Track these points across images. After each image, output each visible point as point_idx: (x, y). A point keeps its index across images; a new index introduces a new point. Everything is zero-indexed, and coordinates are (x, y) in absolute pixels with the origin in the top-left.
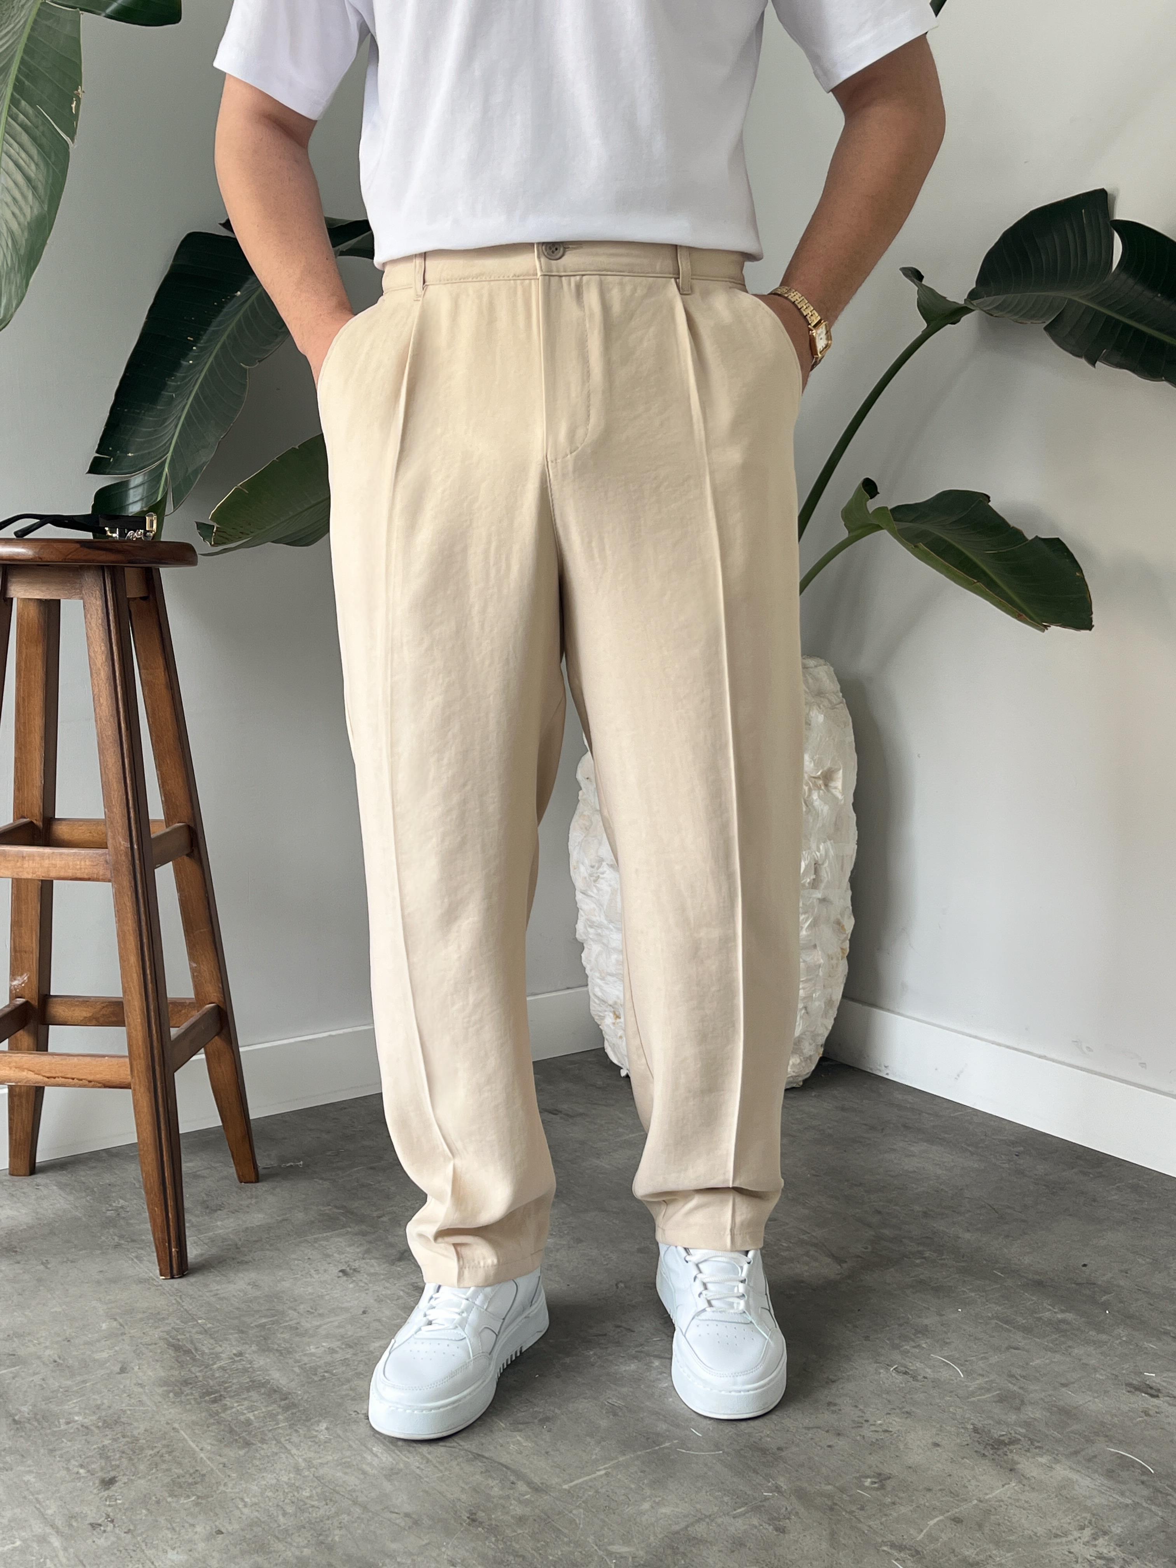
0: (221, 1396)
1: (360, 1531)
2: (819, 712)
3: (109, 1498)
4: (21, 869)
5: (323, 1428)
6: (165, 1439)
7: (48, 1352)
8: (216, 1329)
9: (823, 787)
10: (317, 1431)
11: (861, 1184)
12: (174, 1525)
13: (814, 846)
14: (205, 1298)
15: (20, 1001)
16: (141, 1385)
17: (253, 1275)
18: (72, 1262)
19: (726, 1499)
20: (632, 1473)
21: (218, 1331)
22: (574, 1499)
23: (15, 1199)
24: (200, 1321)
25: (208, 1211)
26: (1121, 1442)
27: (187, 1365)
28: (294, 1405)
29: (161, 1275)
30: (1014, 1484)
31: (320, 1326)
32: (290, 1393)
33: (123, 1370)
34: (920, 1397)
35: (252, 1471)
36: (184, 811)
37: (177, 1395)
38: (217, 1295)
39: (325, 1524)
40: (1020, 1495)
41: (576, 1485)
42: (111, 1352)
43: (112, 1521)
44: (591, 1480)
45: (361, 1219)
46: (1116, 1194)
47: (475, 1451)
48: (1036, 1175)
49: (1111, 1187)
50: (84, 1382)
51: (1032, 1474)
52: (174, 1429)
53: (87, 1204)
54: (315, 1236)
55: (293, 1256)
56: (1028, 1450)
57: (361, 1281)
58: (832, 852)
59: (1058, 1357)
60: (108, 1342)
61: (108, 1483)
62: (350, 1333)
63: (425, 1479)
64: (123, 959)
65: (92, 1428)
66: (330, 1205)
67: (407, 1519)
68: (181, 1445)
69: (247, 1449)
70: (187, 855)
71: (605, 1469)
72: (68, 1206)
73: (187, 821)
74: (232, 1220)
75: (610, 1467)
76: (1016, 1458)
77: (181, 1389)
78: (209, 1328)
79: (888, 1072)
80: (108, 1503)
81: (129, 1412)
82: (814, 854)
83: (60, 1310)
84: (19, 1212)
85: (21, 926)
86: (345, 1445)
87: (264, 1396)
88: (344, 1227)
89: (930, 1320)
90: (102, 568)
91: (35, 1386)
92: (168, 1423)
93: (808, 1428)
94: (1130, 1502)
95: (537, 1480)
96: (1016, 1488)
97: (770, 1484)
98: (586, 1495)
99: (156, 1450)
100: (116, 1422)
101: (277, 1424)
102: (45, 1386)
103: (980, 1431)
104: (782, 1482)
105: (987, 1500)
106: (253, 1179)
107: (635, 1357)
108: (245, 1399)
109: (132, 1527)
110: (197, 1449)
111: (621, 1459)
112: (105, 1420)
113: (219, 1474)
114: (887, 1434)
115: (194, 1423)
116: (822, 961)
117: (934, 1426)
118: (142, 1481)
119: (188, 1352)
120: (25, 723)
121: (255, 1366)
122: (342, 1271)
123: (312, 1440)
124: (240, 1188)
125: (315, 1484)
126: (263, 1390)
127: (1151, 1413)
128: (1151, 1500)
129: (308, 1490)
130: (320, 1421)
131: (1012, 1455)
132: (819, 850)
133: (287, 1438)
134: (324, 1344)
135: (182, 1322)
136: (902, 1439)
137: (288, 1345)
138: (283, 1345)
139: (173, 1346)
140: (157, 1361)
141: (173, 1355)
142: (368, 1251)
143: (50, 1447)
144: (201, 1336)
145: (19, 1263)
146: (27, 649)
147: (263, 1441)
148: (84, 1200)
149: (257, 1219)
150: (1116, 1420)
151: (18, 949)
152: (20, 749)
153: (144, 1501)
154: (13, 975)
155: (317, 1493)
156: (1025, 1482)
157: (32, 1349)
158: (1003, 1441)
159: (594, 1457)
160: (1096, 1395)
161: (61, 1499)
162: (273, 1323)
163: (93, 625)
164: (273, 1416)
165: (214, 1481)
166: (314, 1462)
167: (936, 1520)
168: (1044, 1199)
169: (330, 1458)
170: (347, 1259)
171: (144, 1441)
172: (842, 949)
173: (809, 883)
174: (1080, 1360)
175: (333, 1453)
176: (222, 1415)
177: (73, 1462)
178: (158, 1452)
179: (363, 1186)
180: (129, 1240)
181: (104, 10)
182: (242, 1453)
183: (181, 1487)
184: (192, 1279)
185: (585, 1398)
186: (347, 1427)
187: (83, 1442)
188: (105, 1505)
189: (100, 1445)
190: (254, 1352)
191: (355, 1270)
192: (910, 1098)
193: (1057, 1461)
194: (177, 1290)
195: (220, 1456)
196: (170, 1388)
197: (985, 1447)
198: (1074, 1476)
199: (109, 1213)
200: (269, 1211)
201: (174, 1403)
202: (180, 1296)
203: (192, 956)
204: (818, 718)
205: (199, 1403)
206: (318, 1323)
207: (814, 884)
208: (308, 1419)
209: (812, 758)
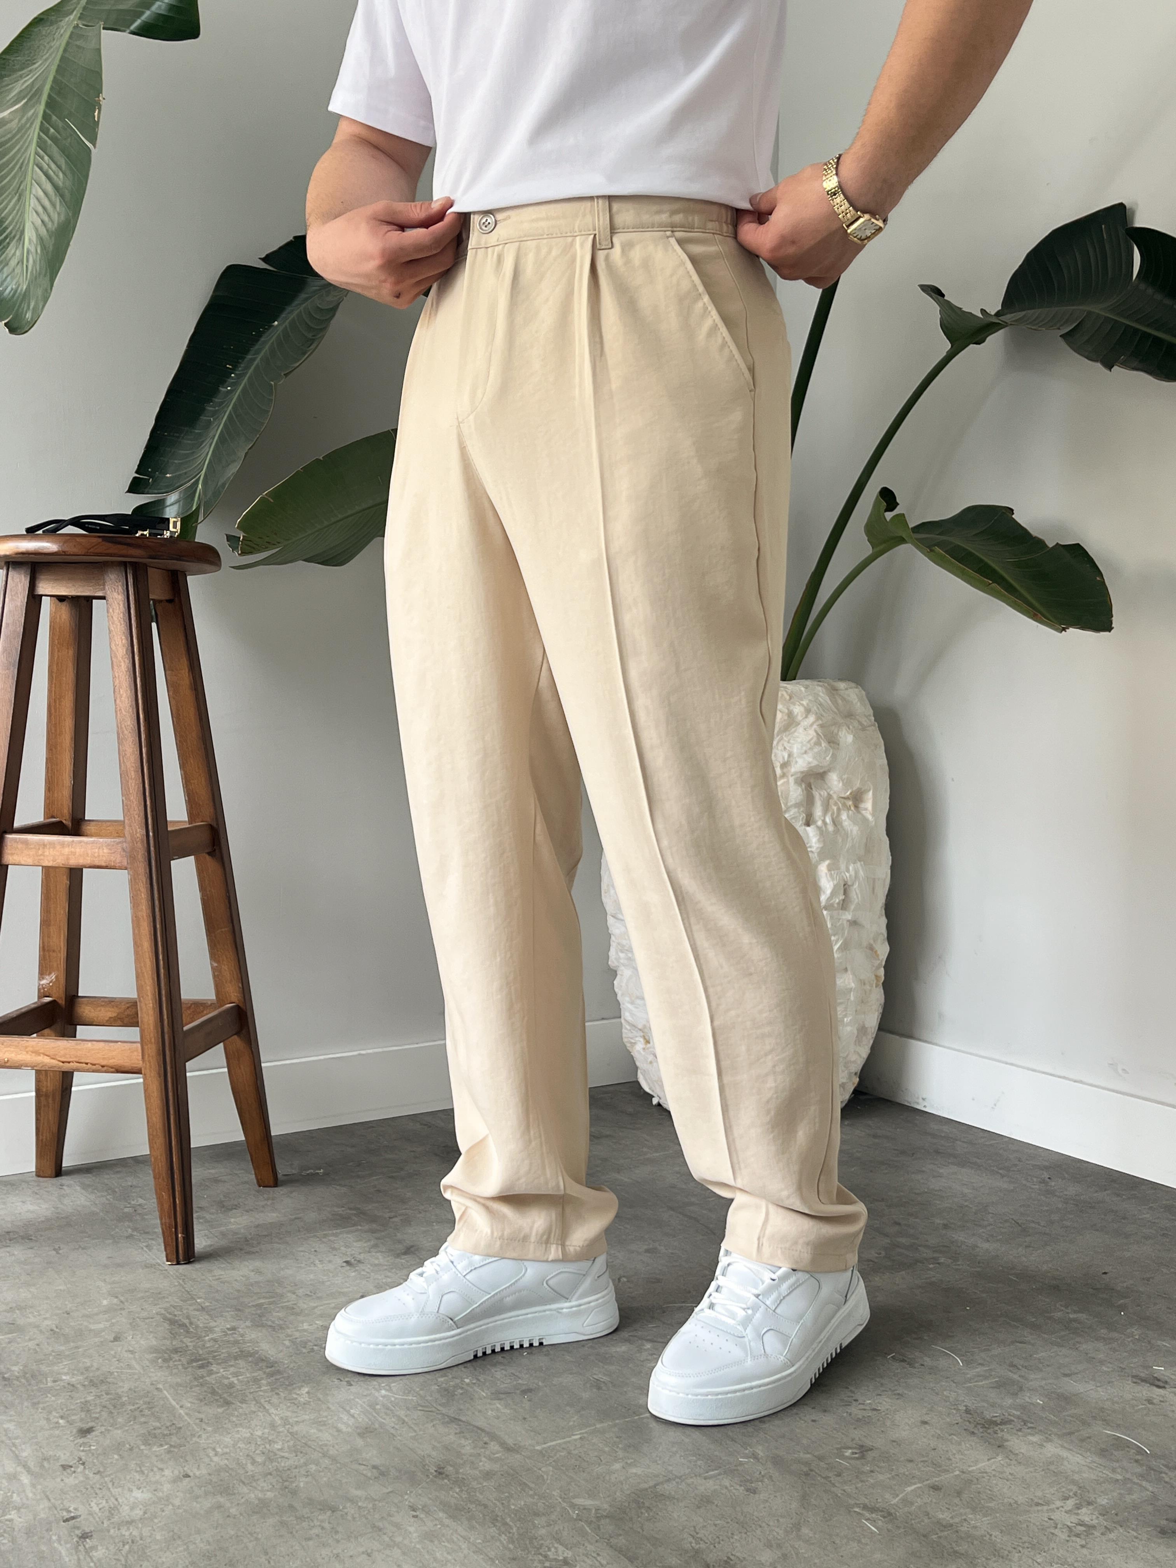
0: (209, 1362)
1: (325, 1479)
2: (848, 733)
3: (84, 1444)
4: (42, 857)
5: (304, 1392)
6: (147, 1397)
7: (46, 1322)
8: (213, 1308)
9: (852, 808)
10: (298, 1394)
11: (883, 1199)
12: (143, 1469)
13: (843, 867)
14: (208, 1282)
15: (48, 999)
16: (132, 1352)
17: (258, 1264)
18: (83, 1249)
19: (699, 1463)
20: (607, 1438)
21: (215, 1309)
22: (546, 1458)
23: (38, 1196)
24: (198, 1300)
25: (223, 1209)
26: (1118, 1426)
27: (180, 1336)
28: (279, 1372)
29: (167, 1261)
30: (1000, 1459)
31: (317, 1307)
32: (276, 1362)
33: (116, 1339)
35: (229, 1426)
36: (207, 812)
37: (165, 1360)
38: (219, 1279)
39: (292, 1472)
40: (1005, 1468)
41: (549, 1447)
42: (108, 1324)
43: (83, 1464)
44: (565, 1443)
45: (373, 1219)
46: (1148, 1213)
47: (453, 1415)
48: (1066, 1195)
49: (1143, 1207)
50: (77, 1347)
51: (1022, 1451)
52: (157, 1389)
53: (107, 1202)
54: (325, 1232)
55: (301, 1249)
56: (1020, 1430)
57: (364, 1270)
58: (862, 874)
59: (1064, 1351)
60: (106, 1316)
61: (85, 1432)
63: (399, 1438)
64: (137, 944)
65: (79, 1386)
66: (343, 1207)
67: (374, 1471)
68: (162, 1402)
69: (226, 1408)
70: (209, 854)
71: (580, 1434)
72: (88, 1204)
73: (209, 820)
74: (245, 1217)
75: (586, 1433)
76: (1007, 1436)
77: (170, 1356)
78: (207, 1306)
79: (926, 1104)
80: (82, 1448)
81: (116, 1374)
82: (843, 874)
83: (65, 1288)
84: (40, 1207)
85: (49, 925)
86: (324, 1406)
87: (250, 1364)
88: (354, 1225)
89: (934, 1315)
90: (125, 564)
91: (29, 1350)
92: (152, 1384)
94: (1119, 1477)
95: (510, 1442)
96: (1002, 1462)
97: (747, 1451)
98: (558, 1456)
99: (136, 1406)
100: (102, 1382)
101: (260, 1387)
102: (38, 1350)
103: (972, 1412)
104: (760, 1451)
105: (970, 1472)
106: (272, 1183)
107: (628, 1340)
108: (232, 1366)
109: (101, 1470)
110: (177, 1407)
111: (598, 1426)
112: (91, 1380)
113: (195, 1427)
114: (875, 1412)
115: (179, 1385)
116: (853, 985)
117: (925, 1407)
118: (119, 1432)
119: (183, 1325)
120: (56, 724)
121: (246, 1339)
122: (347, 1262)
123: (292, 1401)
124: (258, 1191)
125: (288, 1439)
126: (250, 1359)
127: (1155, 1401)
128: (1142, 1476)
129: (281, 1443)
130: (302, 1386)
131: (1002, 1433)
132: (848, 871)
133: (267, 1399)
134: (318, 1322)
135: (182, 1301)
136: (890, 1417)
137: (281, 1322)
138: (277, 1322)
139: (169, 1320)
140: (151, 1332)
141: (168, 1328)
142: (375, 1246)
143: (35, 1401)
144: (197, 1313)
145: (31, 1248)
146: (58, 651)
147: (243, 1401)
148: (104, 1199)
149: (271, 1217)
150: (1116, 1406)
151: (46, 947)
152: (51, 750)
153: (118, 1447)
154: (42, 974)
155: (288, 1446)
156: (1012, 1456)
157: (32, 1320)
158: (996, 1421)
159: (571, 1423)
160: (1098, 1384)
161: (37, 1443)
162: (270, 1303)
163: (115, 619)
164: (256, 1380)
165: (189, 1433)
166: (291, 1421)
167: (913, 1487)
168: (1071, 1216)
169: (307, 1417)
170: (353, 1252)
171: (126, 1398)
172: (876, 976)
173: (838, 904)
174: (1087, 1354)
175: (310, 1413)
176: (207, 1378)
177: (54, 1413)
178: (138, 1408)
179: (379, 1191)
180: (142, 1232)
181: (129, 27)
182: (220, 1410)
183: (156, 1437)
184: (197, 1266)
185: (571, 1374)
186: (329, 1392)
187: (67, 1397)
188: (79, 1450)
189: (83, 1400)
190: (247, 1327)
191: (359, 1261)
192: (945, 1128)
193: (1048, 1440)
194: (181, 1274)
195: (199, 1412)
196: (160, 1355)
197: (976, 1426)
198: (1065, 1454)
199: (126, 1210)
200: (283, 1211)
201: (161, 1367)
202: (184, 1279)
203: (213, 956)
204: (847, 738)
205: (186, 1368)
206: (315, 1305)
207: (844, 905)
208: (291, 1384)
209: (841, 778)
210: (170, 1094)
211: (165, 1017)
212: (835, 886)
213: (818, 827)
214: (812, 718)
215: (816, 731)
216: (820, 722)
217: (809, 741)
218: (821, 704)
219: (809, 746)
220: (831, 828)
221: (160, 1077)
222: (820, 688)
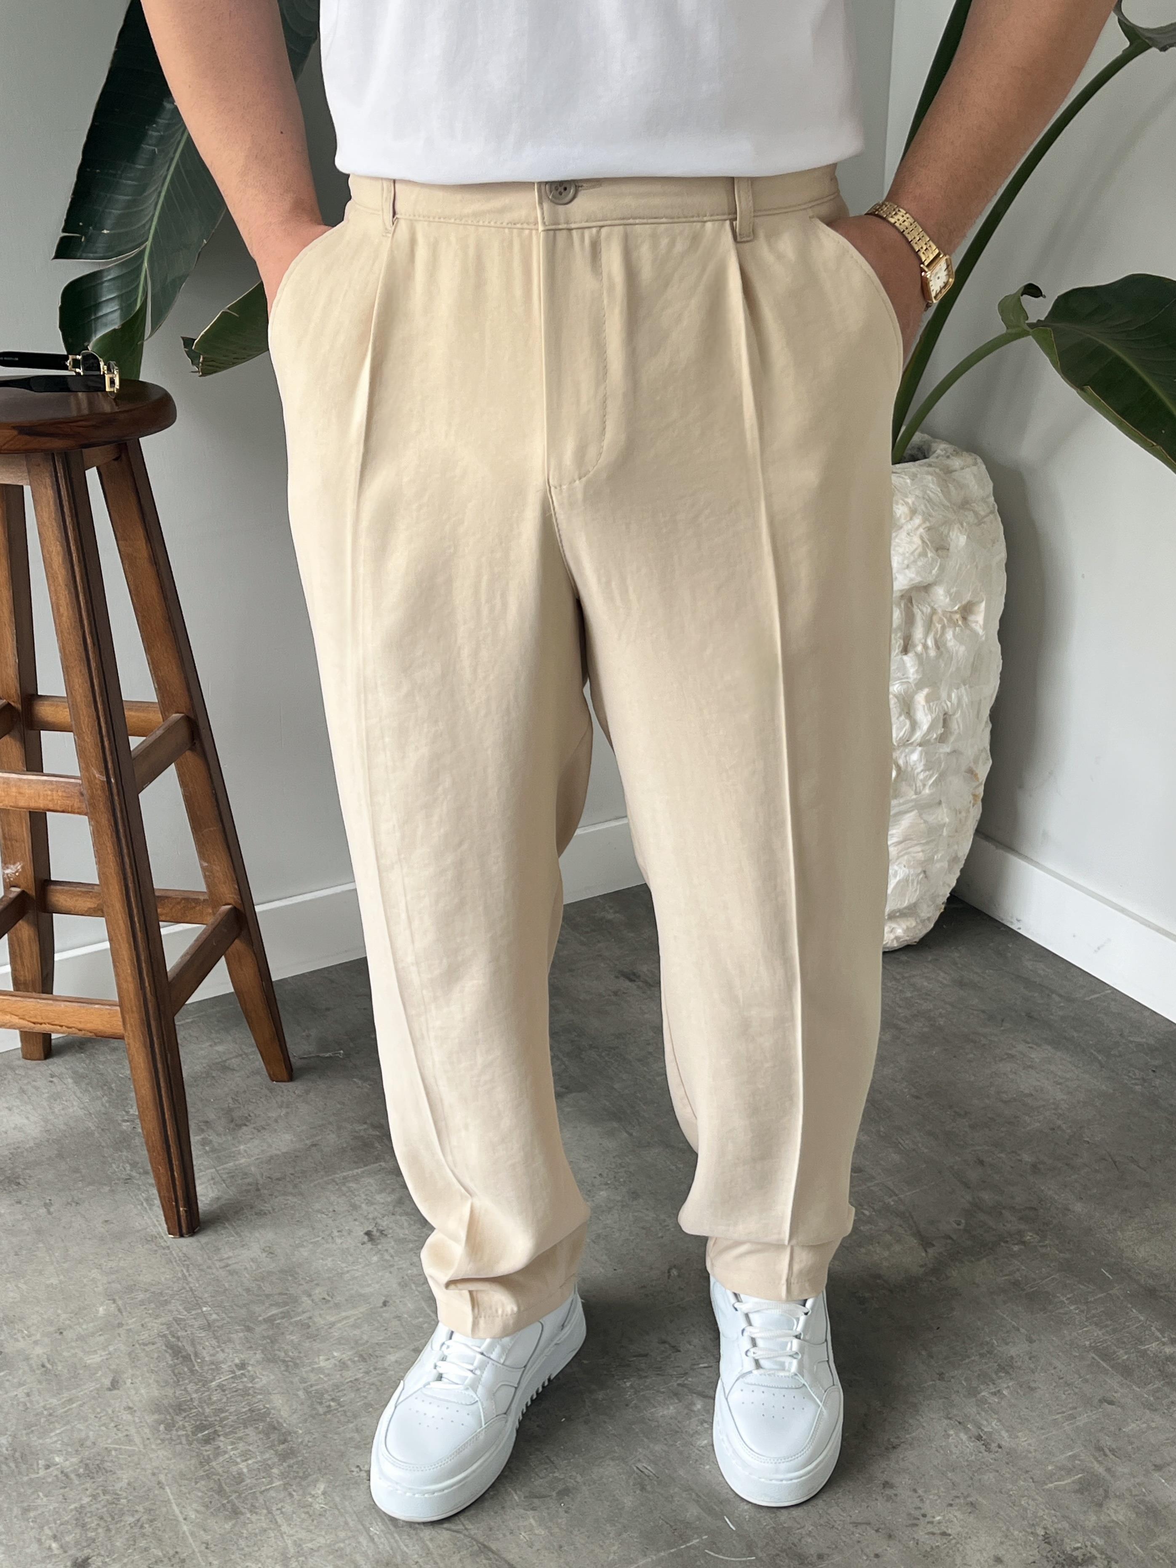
0: (215, 1432)
2: (961, 533)
5: (320, 1492)
6: (148, 1498)
7: (39, 1350)
8: (220, 1324)
9: (960, 623)
10: (313, 1496)
11: (966, 1113)
13: (944, 695)
14: (214, 1271)
15: (16, 891)
16: (131, 1411)
17: (269, 1235)
18: (77, 1204)
21: (222, 1327)
23: (26, 1097)
25: (231, 1126)
27: (183, 1379)
28: (292, 1453)
29: (169, 1233)
31: (334, 1324)
32: (290, 1433)
33: (114, 1384)
34: (989, 1478)
35: (237, 1557)
36: (182, 696)
37: (167, 1427)
38: (227, 1265)
42: (104, 1355)
47: (481, 1541)
50: (70, 1401)
52: (159, 1483)
54: (345, 1174)
55: (317, 1206)
57: (387, 1250)
58: (965, 699)
59: (1158, 1420)
60: (103, 1338)
62: (365, 1337)
65: (72, 1475)
66: (365, 1123)
68: (164, 1510)
69: (234, 1522)
70: (189, 750)
72: (82, 1113)
73: (189, 711)
74: (257, 1142)
77: (173, 1419)
78: (215, 1320)
79: (1021, 923)
81: (113, 1453)
82: (943, 703)
83: (57, 1282)
84: (27, 1118)
86: (341, 1520)
87: (261, 1436)
88: (377, 1159)
89: (1016, 1349)
91: (18, 1404)
92: (153, 1474)
93: (856, 1524)
99: (136, 1517)
100: (99, 1468)
101: (271, 1482)
102: (28, 1404)
106: (285, 1075)
107: (676, 1394)
108: (240, 1439)
110: (181, 1519)
111: (641, 1562)
112: (87, 1465)
113: (200, 1559)
115: (182, 1475)
117: (1000, 1529)
118: (117, 1566)
119: (187, 1358)
121: (257, 1386)
122: (368, 1233)
123: (306, 1510)
124: (271, 1090)
126: (261, 1426)
130: (318, 1480)
132: (949, 697)
133: (279, 1506)
135: (185, 1308)
136: (961, 1549)
137: (295, 1353)
138: (290, 1353)
139: (172, 1347)
140: (152, 1372)
141: (171, 1362)
142: (399, 1202)
143: (25, 1505)
144: (203, 1334)
145: (19, 1202)
147: (253, 1509)
148: (100, 1103)
149: (283, 1142)
151: (8, 834)
157: (21, 1345)
159: (611, 1557)
162: (284, 1316)
164: (267, 1468)
166: (305, 1548)
169: (322, 1541)
171: (125, 1501)
172: (975, 795)
173: (936, 739)
175: (326, 1533)
176: (214, 1464)
177: (47, 1530)
178: (138, 1520)
180: (141, 1170)
182: (228, 1526)
184: (202, 1239)
185: (612, 1459)
186: (346, 1492)
187: (61, 1498)
189: (77, 1505)
190: (258, 1363)
191: (381, 1232)
194: (185, 1255)
195: (205, 1530)
196: (162, 1417)
200: (299, 1130)
201: (163, 1440)
202: (188, 1266)
203: (202, 854)
204: (959, 540)
205: (190, 1444)
206: (333, 1319)
207: (942, 739)
208: (305, 1478)
209: (948, 592)
210: (159, 1066)
211: (147, 984)
212: (933, 721)
213: (916, 654)
214: (917, 520)
215: (921, 538)
216: (928, 524)
217: (912, 553)
218: (930, 500)
219: (912, 558)
220: (932, 653)
221: (146, 1047)
222: (930, 478)
